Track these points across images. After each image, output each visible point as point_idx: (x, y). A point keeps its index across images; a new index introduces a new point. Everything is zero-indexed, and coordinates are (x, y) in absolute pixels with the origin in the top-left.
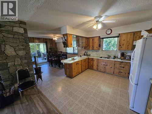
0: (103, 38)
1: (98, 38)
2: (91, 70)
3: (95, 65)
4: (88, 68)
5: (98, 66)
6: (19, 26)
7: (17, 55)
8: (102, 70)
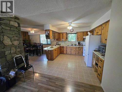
0: (68, 34)
1: (65, 34)
2: (62, 54)
3: (65, 51)
4: (61, 53)
5: (67, 51)
6: (14, 21)
7: (13, 44)
8: (69, 53)
